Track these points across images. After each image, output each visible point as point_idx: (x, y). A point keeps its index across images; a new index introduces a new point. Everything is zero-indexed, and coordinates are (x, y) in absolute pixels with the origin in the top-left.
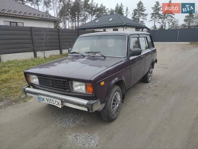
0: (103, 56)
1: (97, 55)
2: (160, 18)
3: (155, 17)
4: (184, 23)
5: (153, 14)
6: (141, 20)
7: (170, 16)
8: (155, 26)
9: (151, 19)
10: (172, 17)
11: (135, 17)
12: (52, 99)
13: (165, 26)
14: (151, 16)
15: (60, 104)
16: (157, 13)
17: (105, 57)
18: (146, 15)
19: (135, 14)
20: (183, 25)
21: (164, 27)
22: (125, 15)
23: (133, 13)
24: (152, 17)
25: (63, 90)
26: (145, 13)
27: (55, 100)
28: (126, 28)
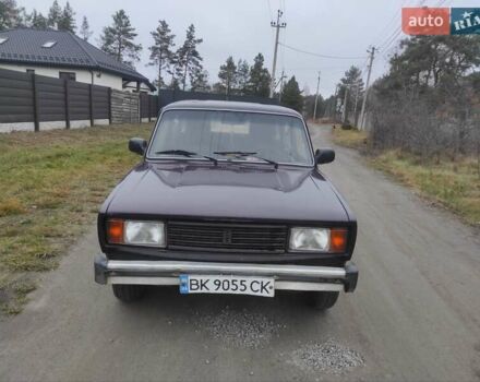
0: (272, 163)
2: (173, 62)
3: (161, 58)
4: (219, 80)
5: (154, 49)
6: (125, 58)
7: (193, 60)
8: (161, 78)
9: (152, 61)
10: (197, 64)
11: (109, 47)
14: (150, 53)
15: (271, 288)
16: (164, 49)
17: (276, 166)
18: (138, 48)
23: (104, 35)
24: (152, 56)
26: (135, 41)
27: (249, 280)
28: (99, 76)
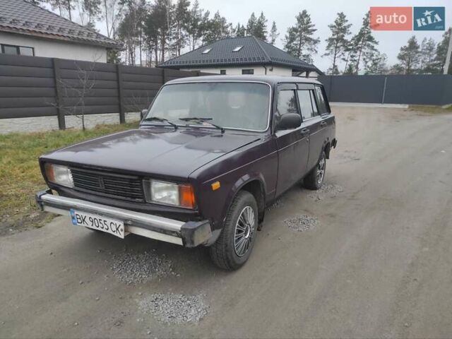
0: (218, 128)
1: (205, 124)
2: (347, 50)
3: (336, 47)
4: (398, 62)
5: (331, 40)
6: (304, 52)
7: (368, 45)
8: (335, 66)
9: (328, 52)
10: (372, 48)
11: (292, 45)
12: (103, 219)
13: (357, 67)
14: (327, 44)
15: (122, 230)
16: (341, 39)
17: (223, 131)
18: (316, 42)
19: (292, 39)
20: (397, 67)
21: (354, 71)
22: (269, 40)
23: (288, 35)
24: (328, 47)
25: (129, 199)
26: (314, 36)
27: (109, 221)
28: (271, 70)
